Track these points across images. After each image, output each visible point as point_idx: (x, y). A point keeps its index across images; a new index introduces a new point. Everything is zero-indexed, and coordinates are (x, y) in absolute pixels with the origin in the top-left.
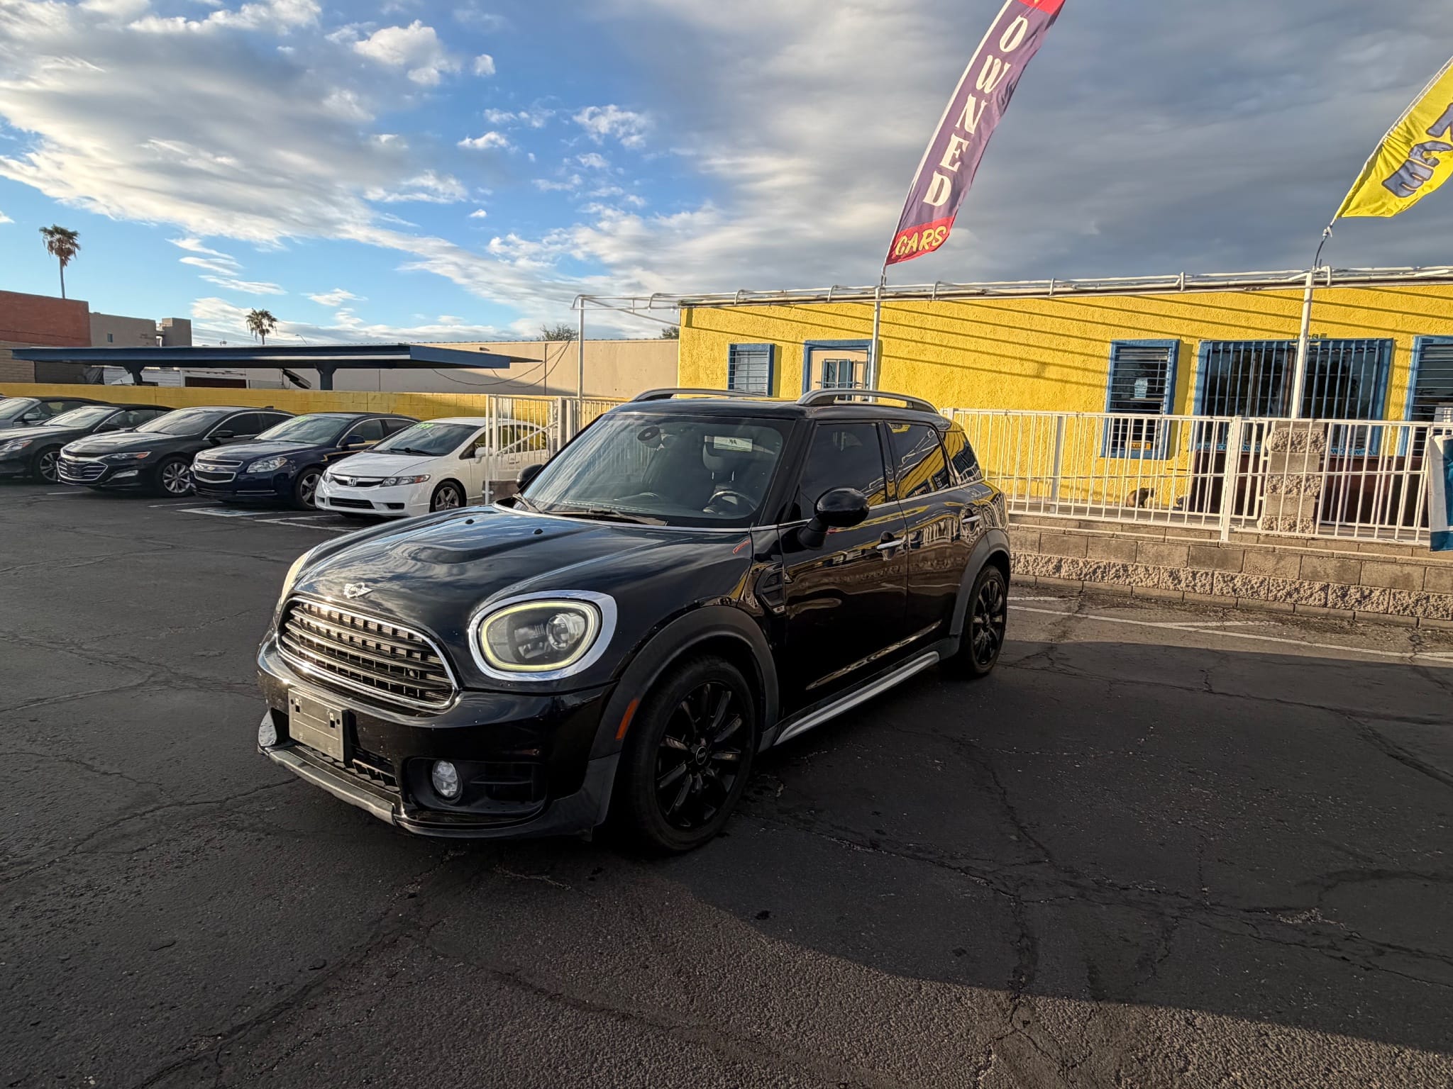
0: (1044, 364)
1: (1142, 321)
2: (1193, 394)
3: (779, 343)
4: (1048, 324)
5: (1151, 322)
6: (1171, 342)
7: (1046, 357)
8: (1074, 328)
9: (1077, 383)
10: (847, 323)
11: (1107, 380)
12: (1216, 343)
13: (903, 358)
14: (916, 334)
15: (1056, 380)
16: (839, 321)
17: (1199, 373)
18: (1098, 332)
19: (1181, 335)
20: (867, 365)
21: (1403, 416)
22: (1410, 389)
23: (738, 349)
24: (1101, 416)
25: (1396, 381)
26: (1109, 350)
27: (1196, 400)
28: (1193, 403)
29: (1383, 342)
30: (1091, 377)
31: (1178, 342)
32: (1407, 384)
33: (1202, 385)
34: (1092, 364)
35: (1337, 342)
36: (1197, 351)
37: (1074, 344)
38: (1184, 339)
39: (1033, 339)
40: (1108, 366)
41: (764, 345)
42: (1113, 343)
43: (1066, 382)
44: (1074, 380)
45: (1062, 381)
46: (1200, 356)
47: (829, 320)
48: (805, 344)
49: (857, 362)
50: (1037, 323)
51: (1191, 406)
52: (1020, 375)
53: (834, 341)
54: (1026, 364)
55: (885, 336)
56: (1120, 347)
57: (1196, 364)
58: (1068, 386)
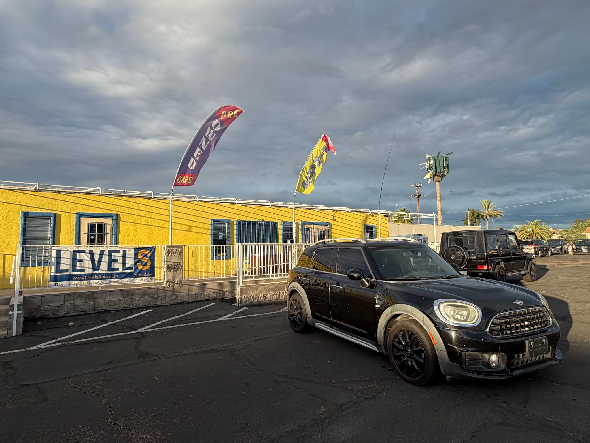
0: (190, 226)
1: (219, 212)
2: (235, 236)
3: (59, 213)
4: (190, 211)
5: (222, 213)
6: (228, 220)
7: (190, 223)
8: (198, 213)
9: (201, 233)
10: (101, 205)
11: (210, 232)
12: (240, 221)
13: (131, 222)
14: (136, 212)
15: (194, 232)
16: (96, 204)
17: (236, 230)
18: (207, 215)
19: (230, 218)
20: (112, 225)
21: (282, 242)
22: (282, 235)
23: (29, 214)
24: (210, 245)
25: (279, 233)
26: (210, 222)
27: (236, 238)
28: (236, 239)
29: (276, 222)
30: (205, 231)
31: (230, 220)
32: (281, 233)
33: (237, 234)
34: (205, 226)
35: (267, 222)
36: (235, 223)
37: (199, 219)
38: (231, 219)
39: (185, 216)
40: (210, 227)
41: (49, 213)
42: (211, 219)
43: (198, 233)
44: (200, 232)
45: (196, 232)
46: (236, 225)
47: (90, 203)
48: (77, 214)
49: (107, 224)
50: (186, 211)
51: (235, 240)
52: (181, 230)
53: (94, 214)
54: (183, 226)
55: (122, 212)
56: (214, 221)
57: (235, 227)
58: (198, 234)
